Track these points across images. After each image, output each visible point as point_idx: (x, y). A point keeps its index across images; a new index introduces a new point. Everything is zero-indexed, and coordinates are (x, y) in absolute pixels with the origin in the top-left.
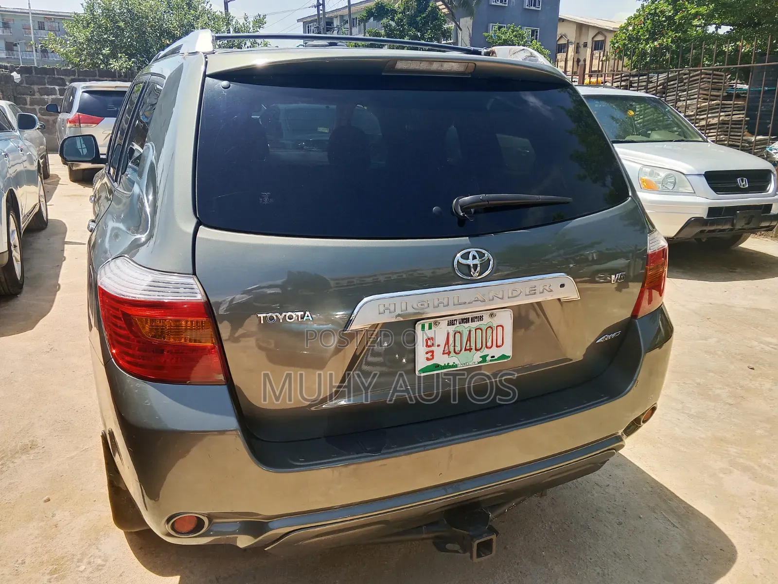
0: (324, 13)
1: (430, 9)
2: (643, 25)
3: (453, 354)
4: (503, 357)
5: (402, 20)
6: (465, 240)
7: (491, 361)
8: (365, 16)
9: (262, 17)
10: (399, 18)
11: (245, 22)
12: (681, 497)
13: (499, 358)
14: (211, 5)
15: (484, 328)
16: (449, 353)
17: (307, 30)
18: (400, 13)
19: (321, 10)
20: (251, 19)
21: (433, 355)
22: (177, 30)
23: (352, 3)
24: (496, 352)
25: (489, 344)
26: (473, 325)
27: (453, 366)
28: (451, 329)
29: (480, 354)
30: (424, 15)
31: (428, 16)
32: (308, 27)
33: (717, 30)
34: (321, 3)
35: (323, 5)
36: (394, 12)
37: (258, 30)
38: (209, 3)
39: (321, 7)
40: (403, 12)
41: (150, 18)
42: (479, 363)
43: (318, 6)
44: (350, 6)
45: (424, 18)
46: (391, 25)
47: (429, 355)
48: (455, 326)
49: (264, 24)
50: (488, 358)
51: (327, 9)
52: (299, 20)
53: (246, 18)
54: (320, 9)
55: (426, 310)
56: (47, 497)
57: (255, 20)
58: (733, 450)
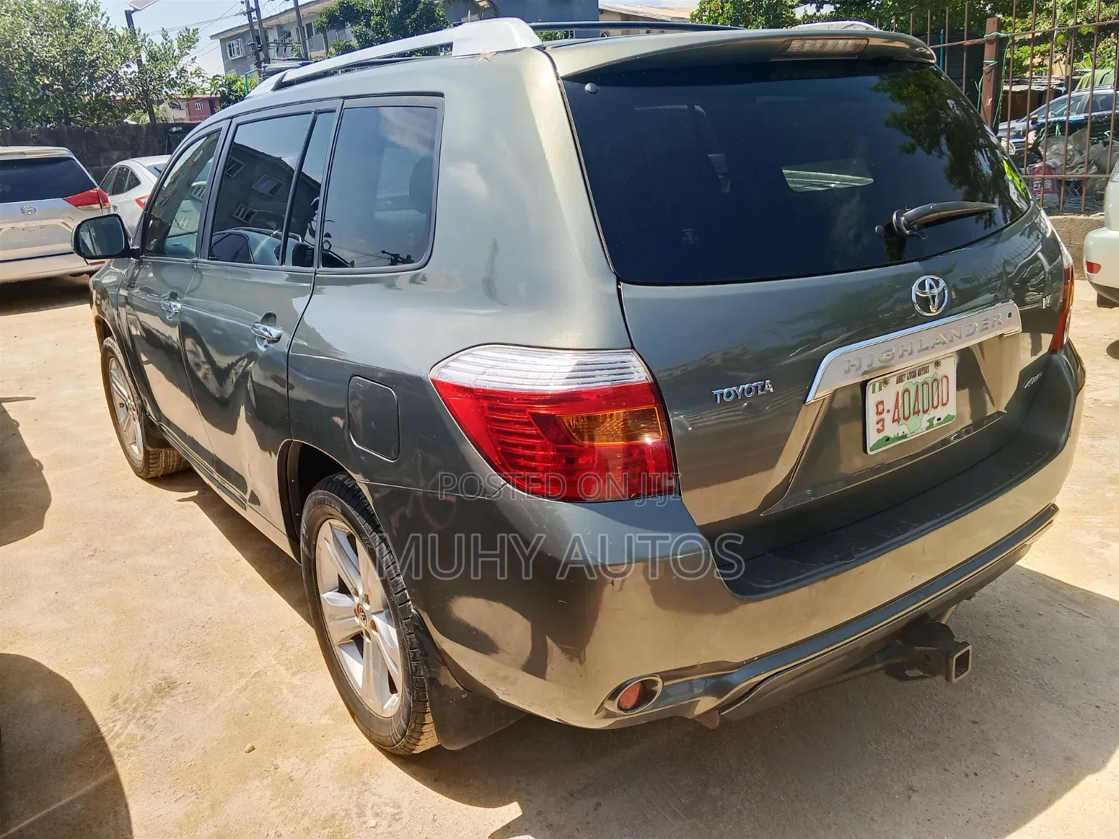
0: (261, 22)
1: (421, 6)
2: (721, 11)
3: (902, 421)
4: (949, 418)
5: (382, 26)
6: (915, 266)
7: (938, 424)
8: (326, 23)
9: (191, 31)
10: (376, 23)
11: (165, 41)
12: (1071, 583)
13: (945, 421)
14: (108, 18)
15: (930, 381)
16: (898, 420)
17: (228, 51)
18: (377, 15)
19: (255, 18)
20: (173, 36)
21: (883, 426)
22: (59, 61)
23: (300, 4)
24: (941, 412)
25: (935, 404)
26: (920, 379)
27: (904, 437)
28: (901, 387)
29: (927, 417)
30: (415, 16)
31: (420, 16)
32: (230, 46)
33: (818, 11)
34: (254, 8)
35: (258, 10)
36: (367, 14)
37: (188, 51)
38: (105, 16)
39: (254, 15)
40: (381, 14)
41: (13, 44)
42: (927, 430)
43: (249, 13)
44: (297, 8)
45: (415, 20)
46: (366, 35)
47: (879, 426)
48: (904, 383)
49: (195, 43)
50: (935, 422)
51: (264, 15)
52: (213, 36)
53: (165, 36)
54: (253, 17)
55: (893, 362)
56: (250, 744)
57: (181, 37)
58: (1096, 520)
